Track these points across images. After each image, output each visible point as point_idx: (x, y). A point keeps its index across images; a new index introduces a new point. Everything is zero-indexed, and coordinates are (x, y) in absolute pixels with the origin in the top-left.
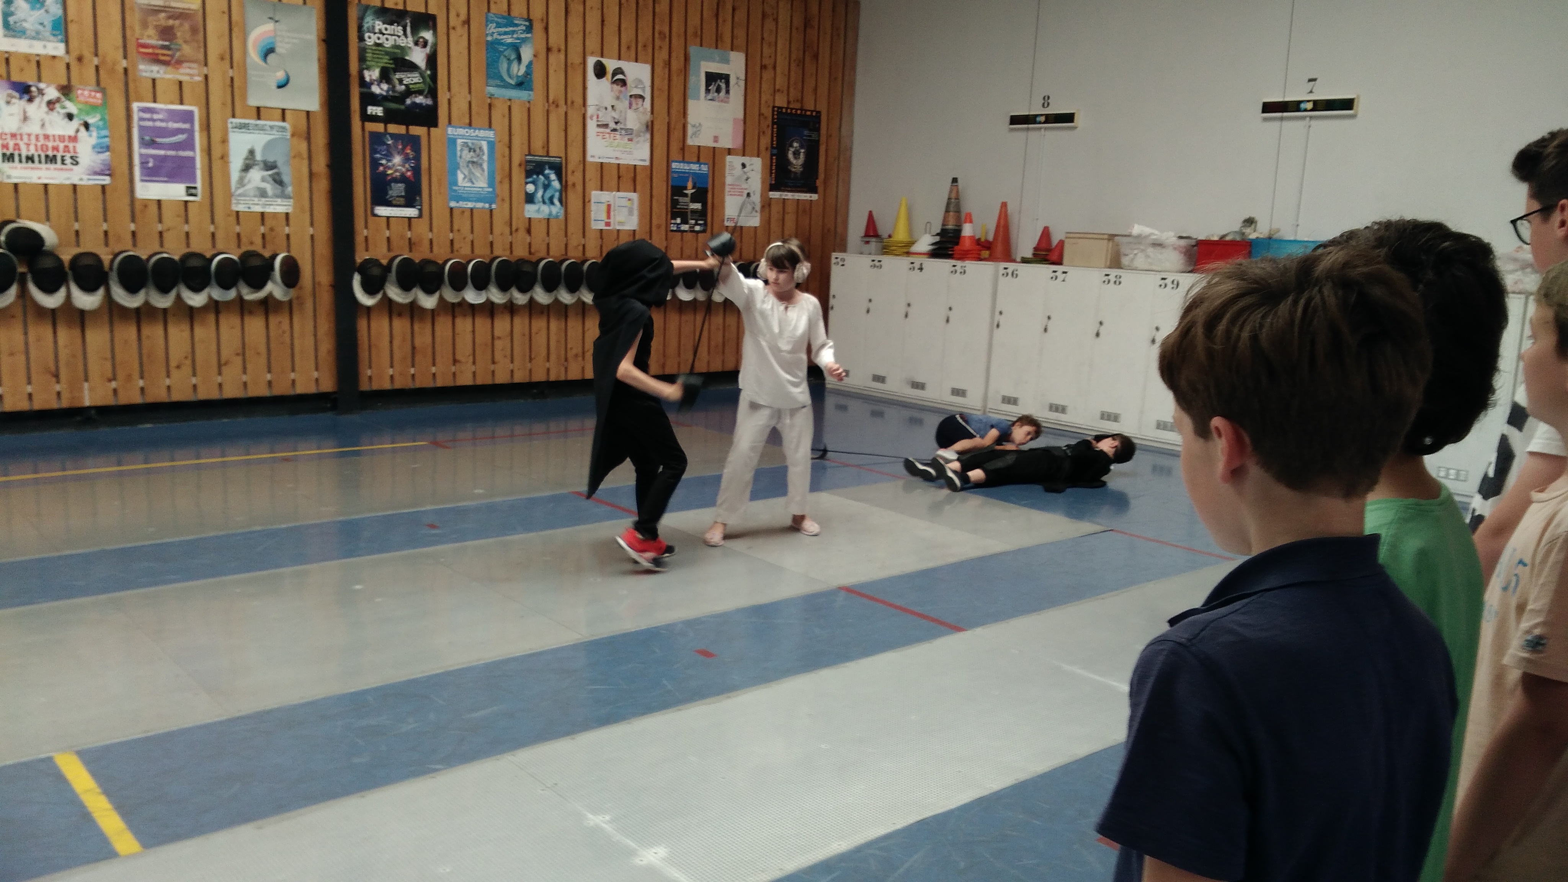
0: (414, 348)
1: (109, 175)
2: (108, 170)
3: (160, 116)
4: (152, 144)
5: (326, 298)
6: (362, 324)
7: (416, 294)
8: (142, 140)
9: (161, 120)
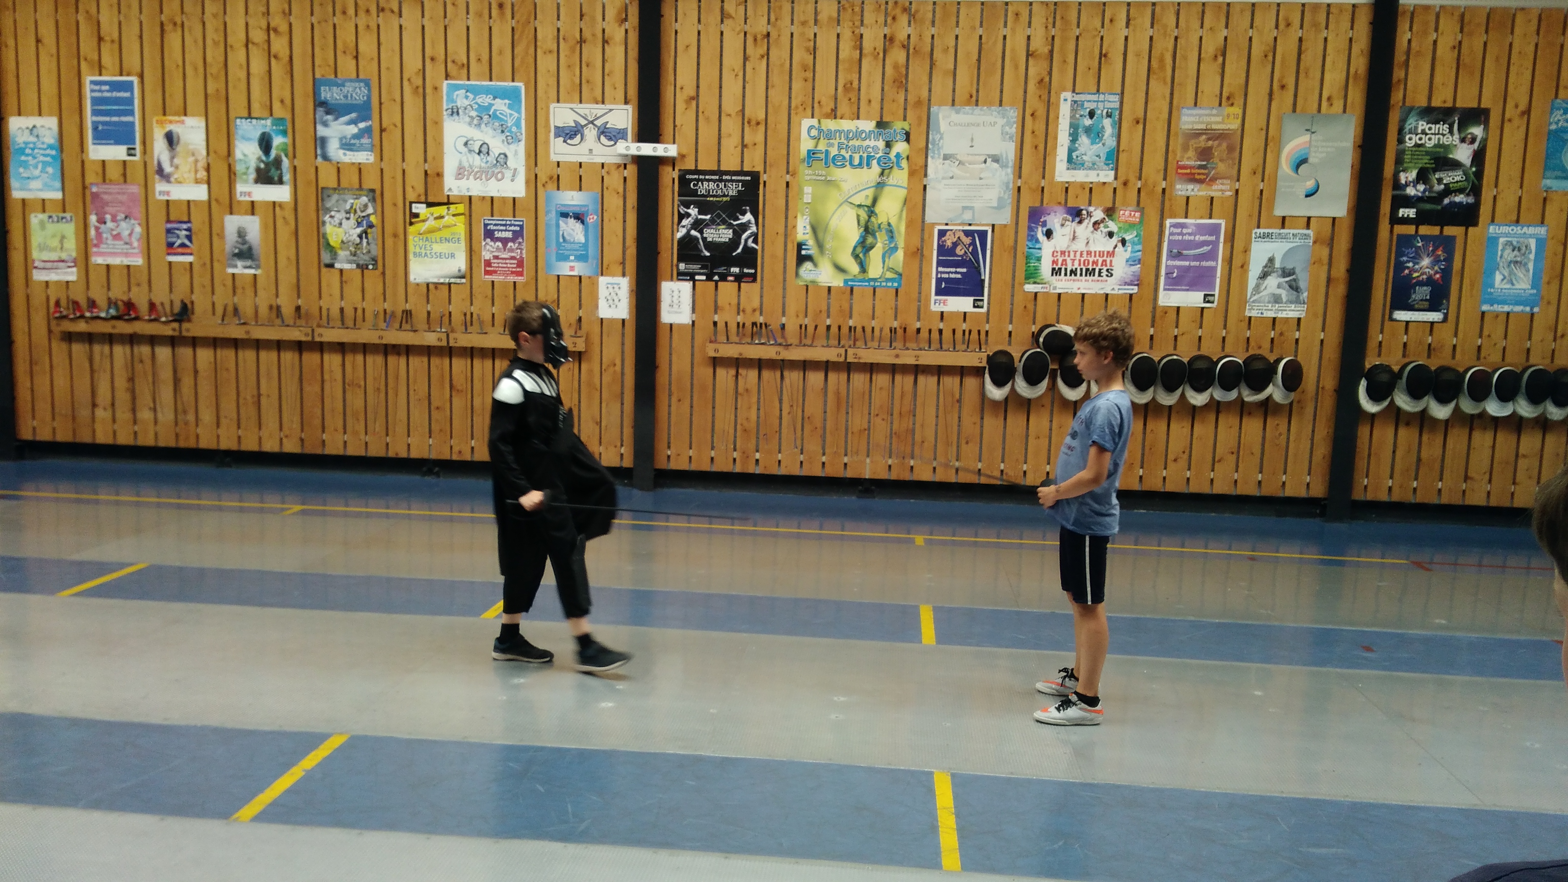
0: (1419, 460)
1: (1137, 285)
2: (1137, 281)
3: (1190, 231)
4: (1179, 256)
5: (1328, 403)
6: (1363, 432)
7: (1428, 402)
8: (1170, 251)
9: (1190, 234)
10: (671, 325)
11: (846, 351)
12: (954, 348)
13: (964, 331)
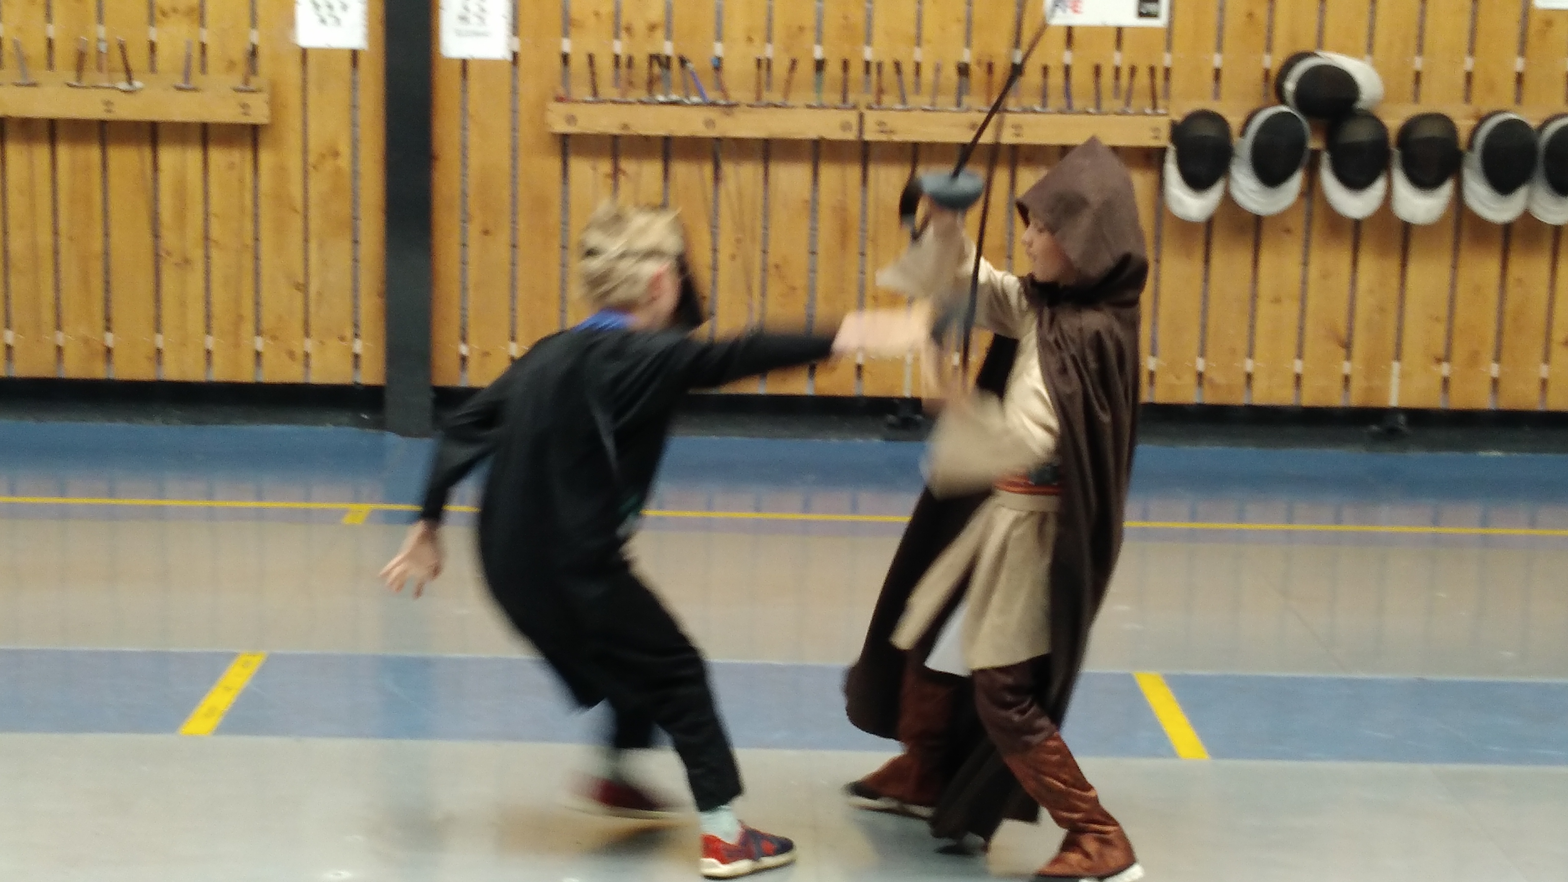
10: (464, 63)
11: (861, 116)
12: (1098, 106)
13: (1117, 70)
